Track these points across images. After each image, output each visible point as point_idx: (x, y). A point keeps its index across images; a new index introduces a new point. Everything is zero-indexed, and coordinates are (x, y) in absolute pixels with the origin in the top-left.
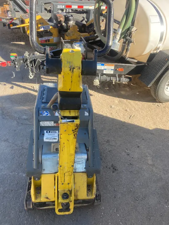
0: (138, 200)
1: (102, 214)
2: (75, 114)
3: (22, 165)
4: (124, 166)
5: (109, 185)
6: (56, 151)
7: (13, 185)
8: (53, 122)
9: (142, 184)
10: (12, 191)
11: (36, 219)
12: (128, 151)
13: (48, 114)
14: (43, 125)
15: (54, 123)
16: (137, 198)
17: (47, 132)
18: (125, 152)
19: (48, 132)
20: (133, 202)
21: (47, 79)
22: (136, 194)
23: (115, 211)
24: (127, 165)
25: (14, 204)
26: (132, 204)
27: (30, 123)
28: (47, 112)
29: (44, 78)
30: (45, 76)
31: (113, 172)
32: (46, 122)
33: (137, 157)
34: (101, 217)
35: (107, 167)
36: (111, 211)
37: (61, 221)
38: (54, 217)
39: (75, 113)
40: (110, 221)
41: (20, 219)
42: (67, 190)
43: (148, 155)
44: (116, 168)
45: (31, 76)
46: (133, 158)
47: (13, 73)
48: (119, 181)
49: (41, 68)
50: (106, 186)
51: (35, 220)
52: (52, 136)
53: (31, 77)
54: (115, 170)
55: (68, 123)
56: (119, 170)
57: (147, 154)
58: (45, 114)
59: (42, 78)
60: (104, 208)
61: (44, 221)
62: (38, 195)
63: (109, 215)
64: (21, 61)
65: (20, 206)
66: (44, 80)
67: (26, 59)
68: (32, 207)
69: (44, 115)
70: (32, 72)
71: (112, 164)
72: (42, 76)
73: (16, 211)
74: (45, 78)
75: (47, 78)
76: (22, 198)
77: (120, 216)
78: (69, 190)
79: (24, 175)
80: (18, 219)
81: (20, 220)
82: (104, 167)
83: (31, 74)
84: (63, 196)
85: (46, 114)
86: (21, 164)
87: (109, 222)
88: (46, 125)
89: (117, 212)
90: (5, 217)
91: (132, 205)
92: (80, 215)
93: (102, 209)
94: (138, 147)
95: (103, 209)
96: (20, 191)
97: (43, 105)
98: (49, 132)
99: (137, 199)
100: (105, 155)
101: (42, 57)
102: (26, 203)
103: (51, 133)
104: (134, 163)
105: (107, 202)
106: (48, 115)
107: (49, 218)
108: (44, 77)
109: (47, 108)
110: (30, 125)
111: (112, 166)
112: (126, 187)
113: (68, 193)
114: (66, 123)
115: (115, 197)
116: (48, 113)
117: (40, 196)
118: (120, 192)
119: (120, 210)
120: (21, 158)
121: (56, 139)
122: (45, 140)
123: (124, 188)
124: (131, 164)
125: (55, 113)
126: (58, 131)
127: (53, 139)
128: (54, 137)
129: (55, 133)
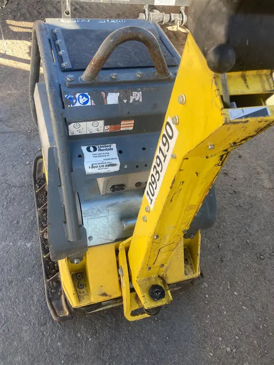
0: (263, 259)
1: (207, 296)
2: (263, 87)
3: (18, 223)
4: (224, 198)
6: (111, 192)
7: (10, 270)
8: (101, 123)
9: (263, 227)
10: (11, 282)
11: (81, 333)
13: (87, 102)
14: (77, 133)
15: (105, 124)
16: (262, 255)
17: (88, 150)
19: (92, 149)
20: (256, 264)
21: (21, 27)
22: (258, 247)
23: (229, 287)
24: (228, 195)
25: (23, 310)
26: (255, 269)
27: (11, 129)
28: (83, 95)
29: (14, 26)
30: (16, 21)
32: (84, 123)
33: (242, 177)
34: (206, 302)
36: (221, 288)
37: (131, 327)
38: (116, 321)
39: (262, 82)
40: (223, 307)
41: (45, 340)
42: (155, 276)
43: (261, 171)
46: (235, 179)
48: (222, 227)
51: (79, 335)
52: (105, 158)
55: (249, 119)
57: (259, 169)
58: (81, 101)
59: (10, 27)
60: (207, 286)
61: (97, 333)
62: (82, 291)
63: (219, 296)
65: (38, 313)
66: (15, 30)
68: (67, 313)
69: (78, 104)
72: (8, 22)
73: (32, 324)
74: (19, 27)
75: (22, 25)
76: (38, 294)
77: (240, 295)
78: (159, 276)
79: (29, 245)
80: (41, 339)
81: (47, 342)
84: (152, 293)
85: (83, 100)
86: (15, 222)
87: (223, 310)
88: (84, 132)
89: (232, 288)
90: (10, 343)
91: (257, 269)
93: (203, 287)
94: (240, 157)
95: (205, 287)
96: (29, 281)
97: (69, 77)
98: (95, 149)
99: (262, 257)
102: (51, 305)
103: (100, 150)
104: (240, 189)
105: (209, 271)
106: (89, 104)
107: (107, 326)
108: (13, 22)
109: (81, 82)
110: (11, 132)
112: (236, 237)
113: (160, 283)
114: (244, 120)
115: (222, 261)
116: (87, 97)
117: (85, 293)
118: (228, 248)
119: (237, 284)
120: (11, 208)
121: (114, 165)
122: (89, 170)
123: (233, 239)
124: (235, 192)
125: (106, 98)
126: (115, 145)
127: (109, 166)
128: (109, 161)
129: (109, 150)
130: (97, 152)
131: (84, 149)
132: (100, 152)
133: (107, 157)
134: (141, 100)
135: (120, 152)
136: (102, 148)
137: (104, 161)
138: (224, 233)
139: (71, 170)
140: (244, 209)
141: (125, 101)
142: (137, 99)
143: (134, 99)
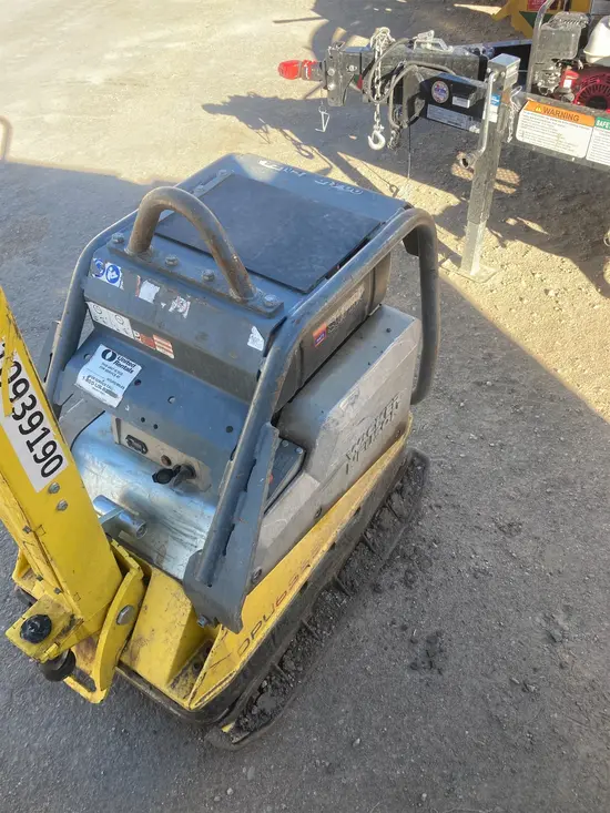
1: (229, 791)
4: (485, 675)
5: (347, 706)
6: (127, 444)
8: (127, 322)
12: (567, 619)
13: (115, 280)
14: (101, 322)
15: (134, 328)
17: (104, 355)
18: (549, 619)
19: (109, 355)
24: (502, 679)
28: (115, 270)
31: (414, 667)
32: (104, 309)
33: (587, 675)
34: (217, 799)
35: (404, 628)
44: (439, 661)
45: (378, 140)
46: (562, 666)
47: (323, 113)
48: (406, 719)
49: (418, 111)
50: (334, 701)
52: (111, 377)
53: (376, 141)
54: (431, 663)
56: (446, 674)
58: (108, 274)
60: (250, 775)
64: (352, 68)
67: (371, 59)
69: (103, 278)
70: (384, 122)
71: (438, 634)
82: (393, 623)
83: (378, 130)
85: (112, 275)
88: (109, 325)
92: (155, 732)
93: (244, 771)
95: (245, 776)
97: (116, 236)
100: (441, 575)
101: (437, 61)
103: (117, 363)
104: (547, 692)
105: (284, 761)
106: (117, 284)
111: (432, 640)
112: (412, 765)
115: (329, 771)
116: (118, 273)
118: (368, 764)
121: (114, 395)
122: (81, 380)
123: (400, 761)
124: (525, 688)
125: (140, 286)
126: (140, 368)
127: (108, 392)
128: (111, 384)
129: (128, 370)
130: (111, 364)
131: (102, 348)
132: (114, 366)
133: (115, 379)
134: (185, 315)
135: (137, 382)
136: (121, 363)
137: (107, 382)
138: (396, 733)
139: (63, 367)
140: (504, 737)
141: (163, 305)
142: (181, 311)
143: (177, 308)
